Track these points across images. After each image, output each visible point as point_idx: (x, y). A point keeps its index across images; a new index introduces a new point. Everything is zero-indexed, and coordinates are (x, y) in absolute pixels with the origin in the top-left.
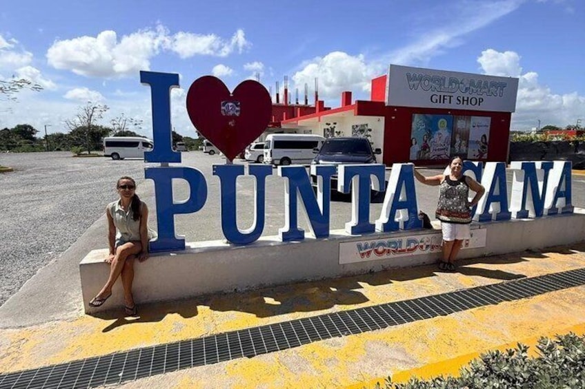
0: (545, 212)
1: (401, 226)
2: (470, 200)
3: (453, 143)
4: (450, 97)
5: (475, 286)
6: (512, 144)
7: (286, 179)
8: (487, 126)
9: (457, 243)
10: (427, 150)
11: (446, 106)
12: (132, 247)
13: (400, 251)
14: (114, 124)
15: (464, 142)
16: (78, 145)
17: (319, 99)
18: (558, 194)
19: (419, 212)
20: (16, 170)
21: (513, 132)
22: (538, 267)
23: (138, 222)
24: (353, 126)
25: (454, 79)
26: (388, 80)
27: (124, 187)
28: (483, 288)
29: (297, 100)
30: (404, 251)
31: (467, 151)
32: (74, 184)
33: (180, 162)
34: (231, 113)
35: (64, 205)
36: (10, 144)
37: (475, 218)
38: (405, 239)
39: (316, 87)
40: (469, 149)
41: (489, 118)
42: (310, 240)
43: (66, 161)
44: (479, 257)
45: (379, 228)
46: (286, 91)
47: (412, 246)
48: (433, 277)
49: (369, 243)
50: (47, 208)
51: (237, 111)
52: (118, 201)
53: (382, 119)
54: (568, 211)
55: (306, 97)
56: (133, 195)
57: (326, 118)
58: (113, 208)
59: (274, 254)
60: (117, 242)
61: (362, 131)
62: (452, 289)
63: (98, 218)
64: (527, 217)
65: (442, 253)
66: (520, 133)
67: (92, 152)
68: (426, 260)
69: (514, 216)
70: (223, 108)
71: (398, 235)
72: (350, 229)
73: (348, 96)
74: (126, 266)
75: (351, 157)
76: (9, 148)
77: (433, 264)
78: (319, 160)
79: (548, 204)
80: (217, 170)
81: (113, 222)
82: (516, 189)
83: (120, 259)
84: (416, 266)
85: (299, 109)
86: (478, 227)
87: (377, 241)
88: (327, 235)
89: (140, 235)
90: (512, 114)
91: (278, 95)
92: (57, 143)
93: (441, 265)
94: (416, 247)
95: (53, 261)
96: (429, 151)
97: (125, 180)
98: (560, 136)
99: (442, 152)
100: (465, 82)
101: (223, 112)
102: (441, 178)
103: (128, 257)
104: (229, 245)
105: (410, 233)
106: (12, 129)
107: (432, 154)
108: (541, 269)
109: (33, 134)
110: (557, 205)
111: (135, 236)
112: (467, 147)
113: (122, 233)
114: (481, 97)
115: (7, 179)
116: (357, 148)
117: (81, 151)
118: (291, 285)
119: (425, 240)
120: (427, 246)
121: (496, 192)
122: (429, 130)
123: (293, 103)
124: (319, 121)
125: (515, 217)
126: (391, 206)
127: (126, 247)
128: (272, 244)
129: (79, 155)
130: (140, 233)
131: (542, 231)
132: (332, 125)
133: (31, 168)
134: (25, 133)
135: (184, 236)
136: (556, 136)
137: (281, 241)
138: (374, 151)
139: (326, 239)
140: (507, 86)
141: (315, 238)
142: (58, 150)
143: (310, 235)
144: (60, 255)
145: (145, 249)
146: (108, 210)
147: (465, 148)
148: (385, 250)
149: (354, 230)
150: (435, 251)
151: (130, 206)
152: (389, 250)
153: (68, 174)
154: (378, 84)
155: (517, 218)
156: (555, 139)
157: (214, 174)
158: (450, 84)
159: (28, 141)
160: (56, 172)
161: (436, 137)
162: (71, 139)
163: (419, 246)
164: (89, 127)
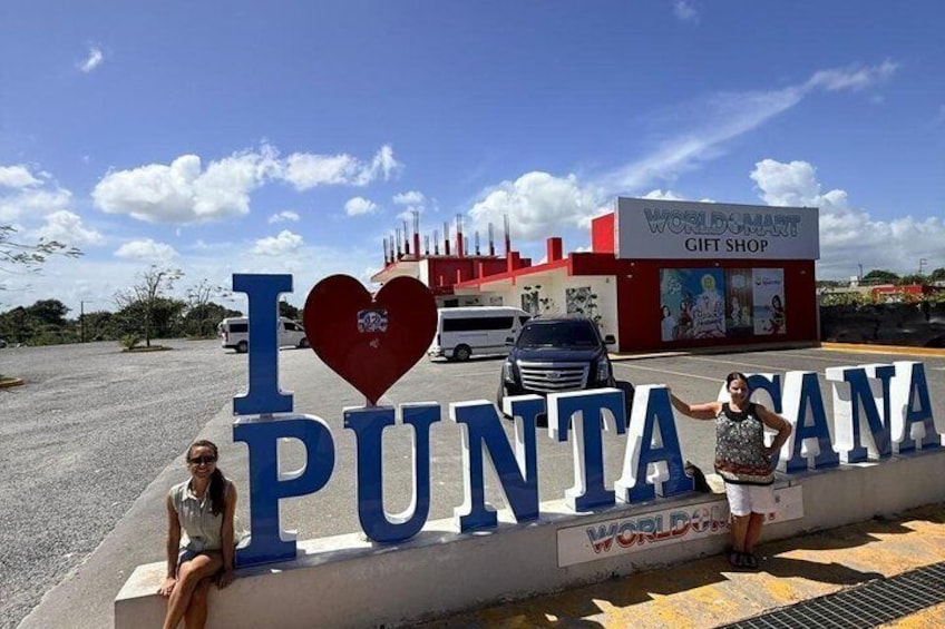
0: (895, 449)
1: (658, 489)
3: (728, 312)
4: (716, 241)
5: (795, 602)
6: (823, 309)
7: (464, 427)
8: (779, 283)
9: (754, 519)
10: (689, 324)
11: (710, 254)
12: (207, 564)
13: (660, 536)
14: (190, 296)
15: (745, 309)
16: (129, 331)
17: (512, 250)
18: (911, 416)
19: (685, 462)
20: (30, 382)
22: (898, 553)
23: (220, 515)
24: (567, 291)
25: (719, 214)
26: (617, 221)
27: (197, 460)
28: (810, 603)
29: (478, 248)
30: (667, 535)
31: (752, 322)
33: (292, 411)
34: (373, 328)
35: (100, 452)
36: (23, 332)
37: (781, 466)
38: (666, 515)
39: (507, 228)
40: (756, 320)
41: (782, 270)
42: (508, 526)
43: (110, 360)
44: (797, 536)
45: (621, 497)
46: (460, 236)
47: (680, 524)
48: (722, 583)
49: (607, 525)
50: (70, 460)
51: (382, 324)
52: (187, 483)
53: (613, 279)
54: (932, 445)
55: (491, 244)
56: (212, 471)
57: (524, 279)
58: (179, 496)
59: (447, 557)
60: (181, 554)
61: (581, 298)
62: (756, 610)
64: (864, 458)
65: (731, 535)
67: (152, 343)
68: (707, 548)
69: (844, 458)
71: (655, 508)
72: (574, 501)
73: (556, 245)
74: (194, 600)
75: (568, 353)
76: (21, 339)
77: (721, 554)
78: (516, 359)
79: (897, 434)
80: (351, 420)
81: (177, 520)
82: (841, 413)
83: (184, 589)
84: (690, 561)
85: (481, 265)
86: (786, 484)
87: (620, 522)
88: (535, 515)
89: (222, 541)
90: (816, 262)
91: (447, 242)
92: (98, 327)
93: (734, 558)
94: (686, 527)
95: (71, 574)
96: (692, 326)
97: (200, 448)
98: (897, 295)
99: (714, 327)
100: (736, 217)
102: (717, 408)
103: (199, 584)
104: (369, 545)
105: (676, 504)
106: (29, 307)
107: (697, 331)
108: (905, 557)
109: (62, 314)
110: (912, 433)
111: (212, 541)
112: (752, 315)
113: (190, 537)
114: (762, 238)
115: (14, 401)
116: (575, 335)
117: (136, 341)
118: (477, 613)
119: (701, 514)
120: (706, 524)
121: (810, 420)
122: (690, 294)
123: (472, 253)
124: (514, 284)
125: (846, 460)
126: (637, 457)
128: (443, 540)
129: (131, 349)
130: (221, 535)
131: (894, 486)
132: (534, 290)
133: (52, 376)
134: (49, 313)
135: (295, 532)
136: (891, 295)
137: (458, 530)
138: (604, 338)
139: (534, 524)
140: (802, 221)
141: (515, 521)
142: (100, 339)
143: (506, 515)
144: (85, 561)
145: (228, 563)
146: (170, 498)
147: (748, 319)
148: (634, 536)
149: (581, 503)
150: (720, 531)
151: (207, 490)
152: (641, 535)
153: (113, 386)
154: (602, 226)
155: (850, 462)
156: (890, 300)
157: (346, 426)
158: (714, 221)
159: (52, 325)
160: (92, 385)
161: (700, 302)
163: (688, 524)
164: (151, 302)
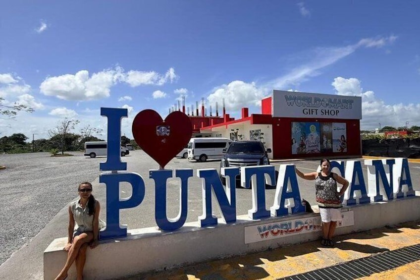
0: (395, 196)
1: (290, 211)
2: (339, 190)
3: (322, 142)
4: (316, 110)
5: (350, 260)
6: (364, 141)
7: (203, 180)
8: (343, 129)
9: (332, 224)
10: (304, 147)
11: (314, 116)
12: (86, 237)
13: (290, 231)
14: (82, 132)
15: (329, 140)
16: (55, 148)
17: (226, 113)
18: (402, 182)
19: (302, 200)
20: (9, 168)
21: (363, 132)
22: (396, 240)
23: (92, 216)
24: (250, 131)
25: (318, 98)
26: (273, 100)
27: (83, 190)
28: (357, 261)
29: (211, 113)
30: (293, 231)
31: (332, 146)
32: (49, 179)
33: (126, 170)
34: (163, 134)
35: (40, 196)
36: (7, 148)
37: (344, 202)
38: (293, 222)
39: (224, 105)
40: (334, 146)
41: (345, 124)
42: (222, 225)
43: (46, 160)
44: (351, 233)
45: (273, 213)
46: (203, 107)
47: (299, 226)
48: (318, 252)
49: (267, 226)
50: (26, 199)
51: (168, 132)
52: (78, 201)
53: (271, 126)
54: (411, 195)
55: (217, 111)
56: (90, 196)
57: (231, 126)
58: (74, 206)
59: (195, 238)
61: (256, 135)
62: (333, 263)
63: (63, 207)
64: (381, 200)
65: (322, 232)
66: (368, 132)
67: (65, 153)
68: (311, 237)
69: (372, 200)
70: (158, 130)
71: (288, 219)
72: (252, 215)
73: (246, 111)
75: (250, 156)
76: (5, 151)
77: (316, 241)
78: (227, 158)
79: (396, 189)
80: (153, 175)
81: (73, 217)
82: (371, 179)
83: (75, 248)
84: (304, 243)
85: (212, 120)
86: (347, 210)
87: (272, 224)
88: (235, 220)
89: (93, 227)
90: (360, 120)
91: (197, 110)
92: (41, 146)
93: (323, 242)
94: (302, 228)
95: (24, 246)
96: (305, 148)
97: (84, 185)
98: (396, 135)
99: (315, 148)
100: (325, 100)
101: (157, 133)
102: (316, 175)
103: (82, 246)
104: (160, 231)
105: (297, 217)
106: (10, 137)
107: (307, 150)
108: (399, 242)
109: (25, 140)
110: (402, 190)
111: (88, 227)
112: (332, 143)
113: (79, 225)
114: (337, 109)
116: (253, 149)
117: (57, 152)
118: (208, 263)
119: (308, 222)
120: (311, 227)
121: (357, 182)
122: (304, 133)
123: (208, 115)
124: (227, 128)
125: (373, 200)
126: (281, 196)
127: (81, 237)
128: (193, 230)
129: (55, 155)
130: (93, 225)
131: (395, 211)
132: (236, 131)
133: (19, 166)
134: (18, 139)
135: (127, 225)
136: (393, 135)
137: (200, 226)
138: (266, 150)
139: (234, 224)
140: (354, 102)
141: (225, 223)
142: (41, 151)
143: (222, 221)
144: (31, 240)
145: (96, 237)
146: (70, 208)
147: (330, 145)
148: (279, 231)
149: (255, 216)
150: (317, 230)
151: (87, 204)
152: (282, 231)
153: (46, 170)
154: (266, 103)
155: (375, 201)
156: (393, 137)
157: (150, 177)
158: (315, 102)
159: (20, 145)
160: (37, 169)
161: (309, 137)
162: (51, 143)
163: (303, 227)
164: (64, 135)
